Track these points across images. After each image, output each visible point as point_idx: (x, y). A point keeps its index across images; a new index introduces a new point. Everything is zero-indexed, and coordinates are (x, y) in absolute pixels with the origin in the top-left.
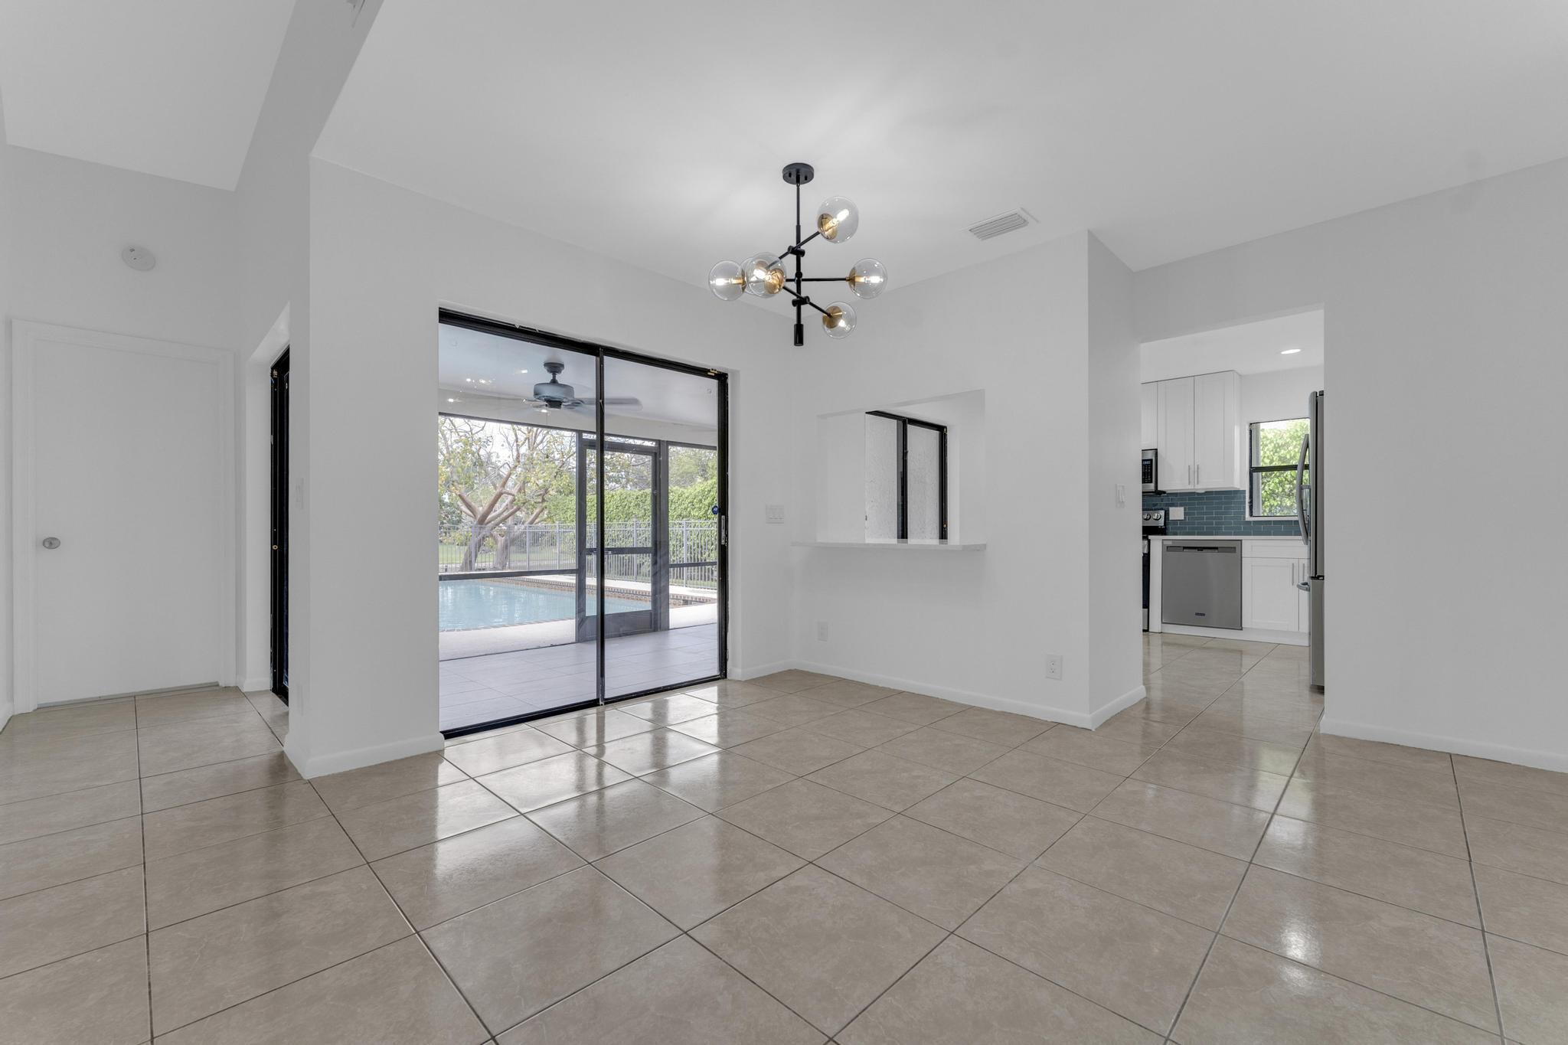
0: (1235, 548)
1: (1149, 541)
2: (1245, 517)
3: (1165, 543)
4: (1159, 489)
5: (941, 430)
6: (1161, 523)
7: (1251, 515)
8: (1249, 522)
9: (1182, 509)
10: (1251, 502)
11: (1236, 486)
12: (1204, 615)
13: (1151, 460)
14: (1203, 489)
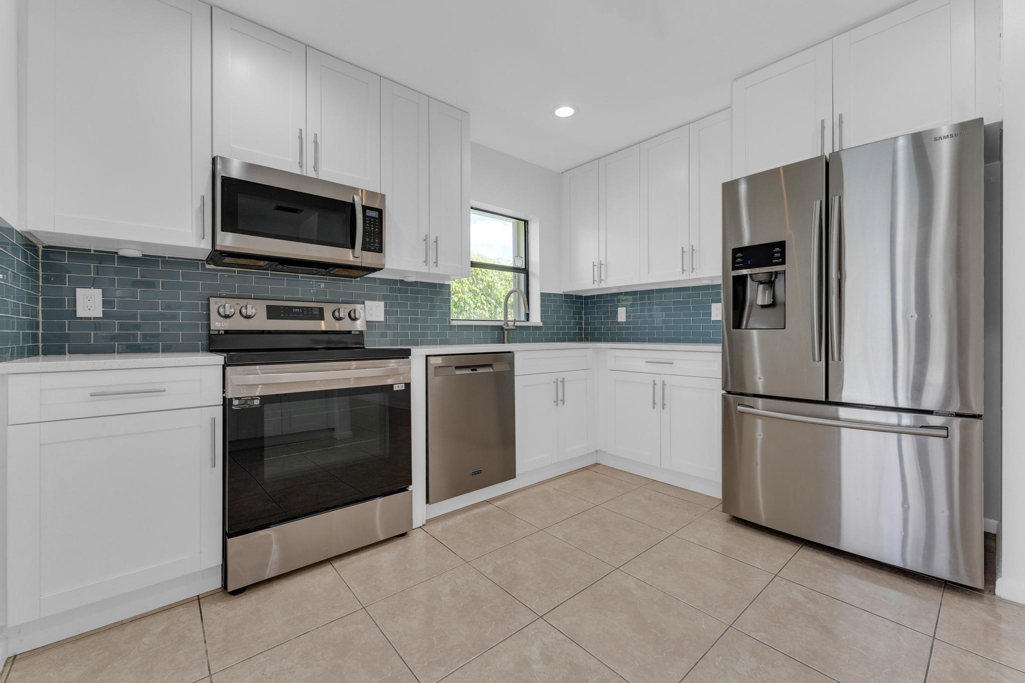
2: (449, 321)
3: (431, 361)
6: (361, 326)
8: (454, 327)
9: (383, 304)
13: (380, 211)
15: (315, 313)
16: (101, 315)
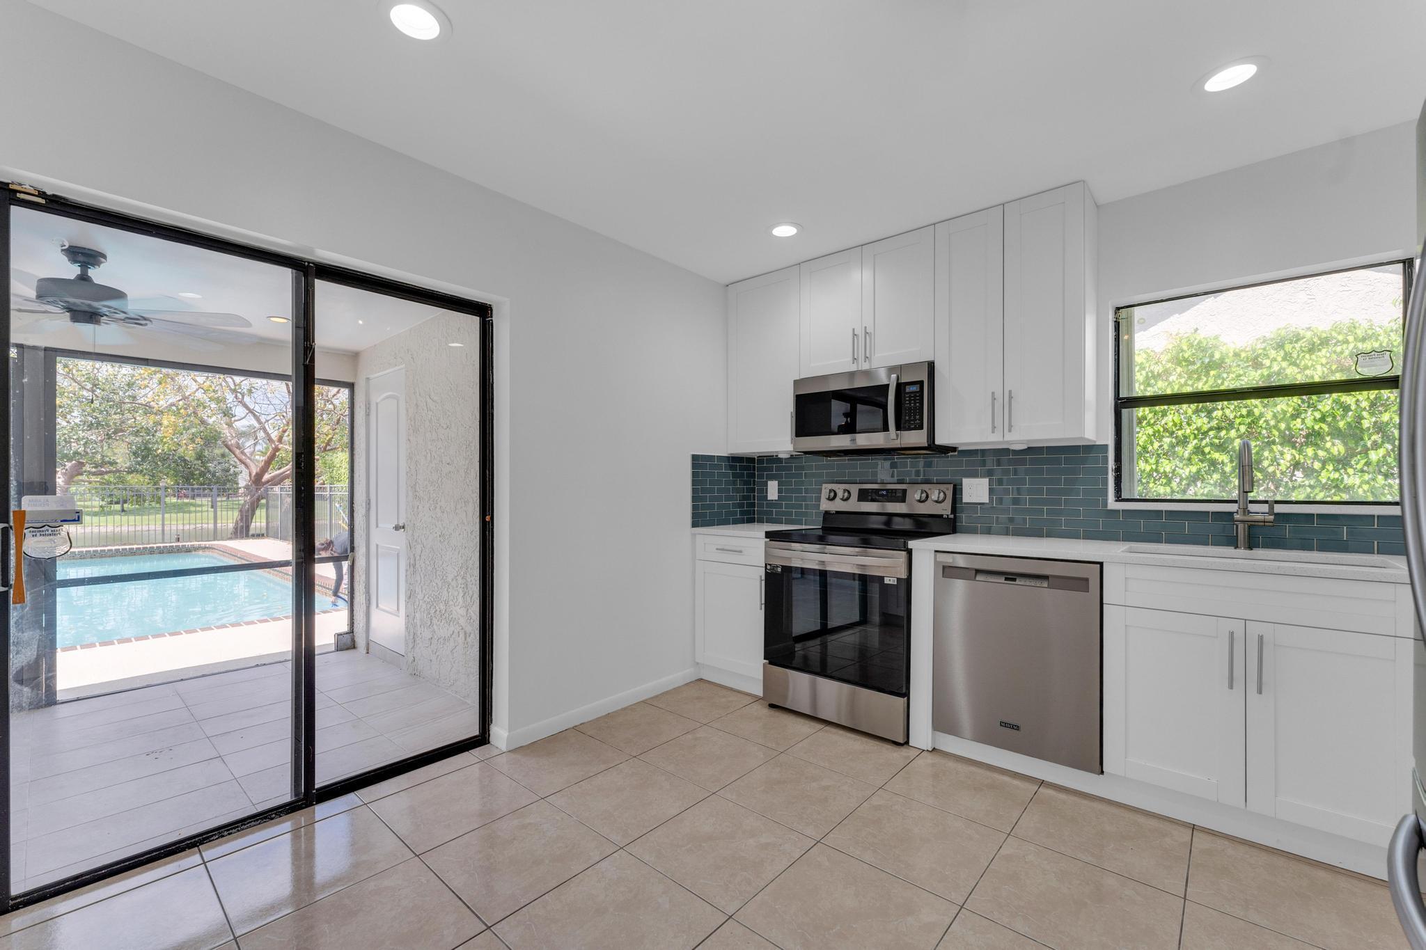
0: (1087, 580)
1: (910, 552)
2: (1105, 503)
3: (941, 557)
4: (938, 442)
5: (482, 311)
6: (945, 509)
7: (1119, 498)
8: (1115, 512)
9: (986, 481)
10: (1118, 470)
11: (1087, 436)
12: (1017, 728)
13: (921, 383)
14: (1021, 442)
15: (898, 495)
16: (777, 499)
